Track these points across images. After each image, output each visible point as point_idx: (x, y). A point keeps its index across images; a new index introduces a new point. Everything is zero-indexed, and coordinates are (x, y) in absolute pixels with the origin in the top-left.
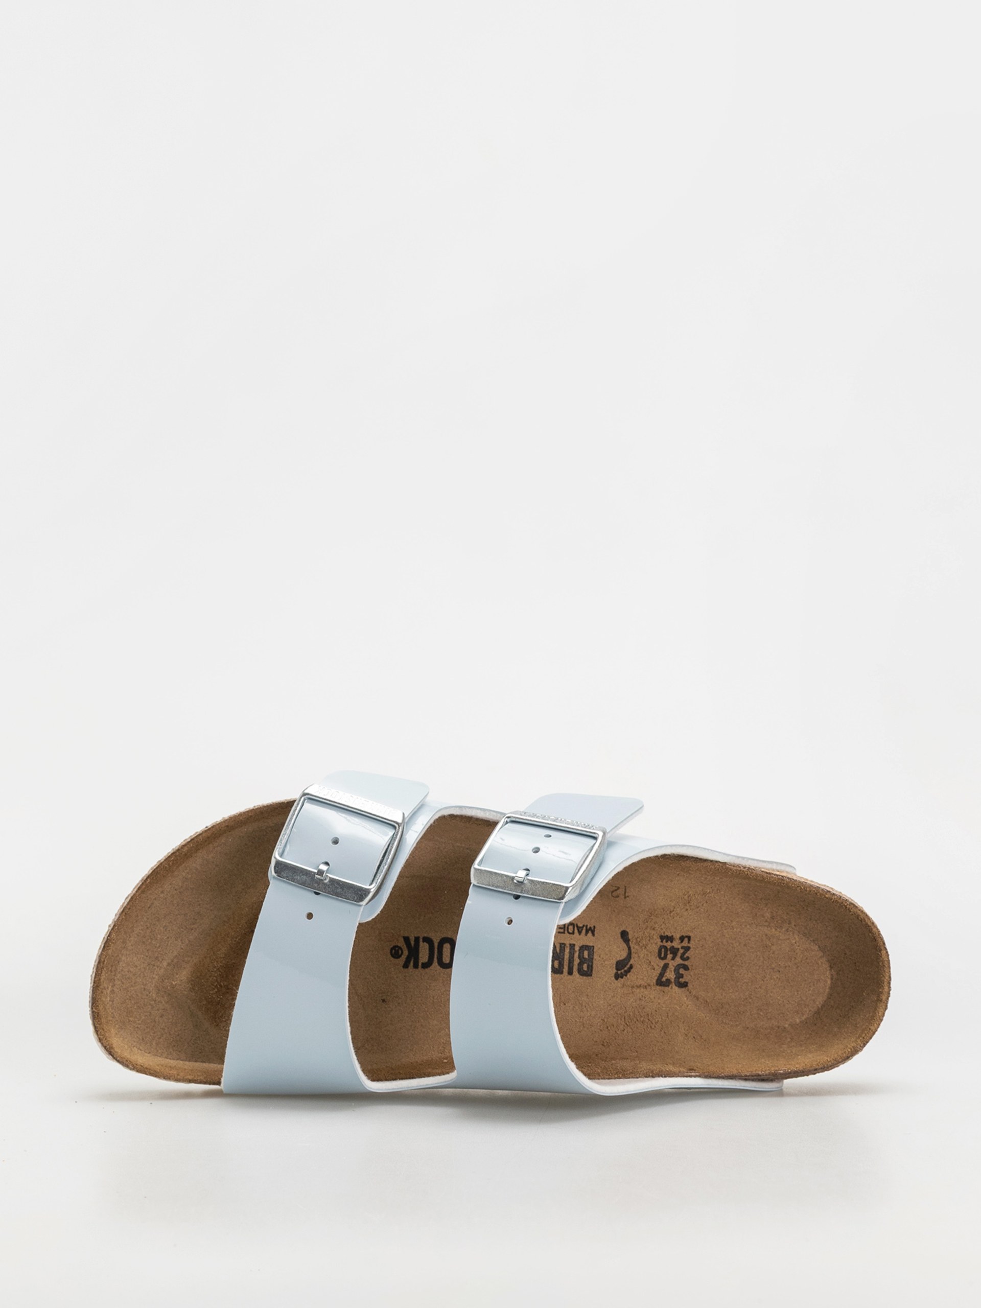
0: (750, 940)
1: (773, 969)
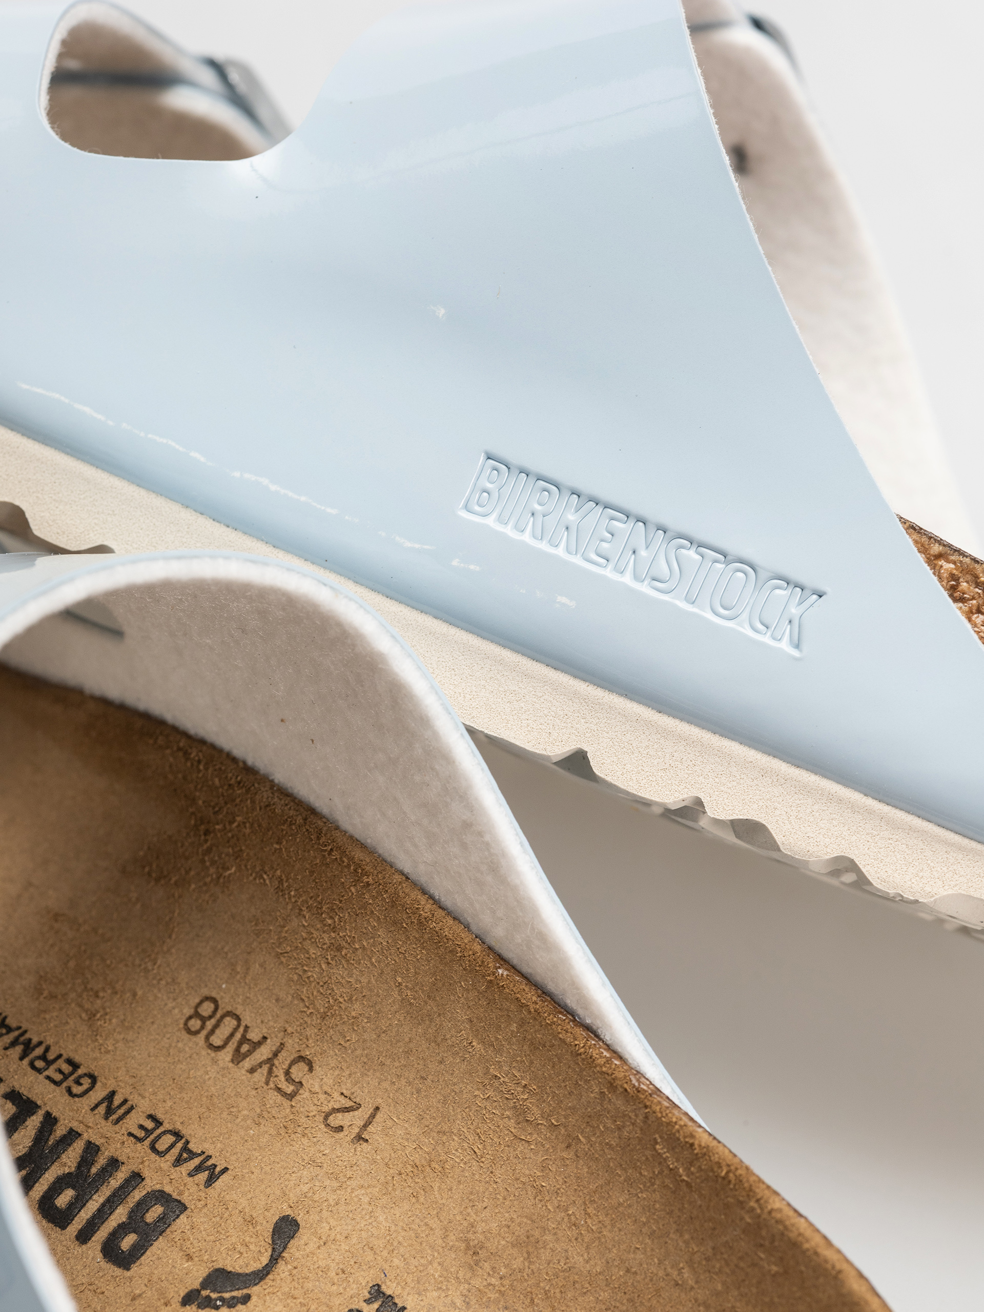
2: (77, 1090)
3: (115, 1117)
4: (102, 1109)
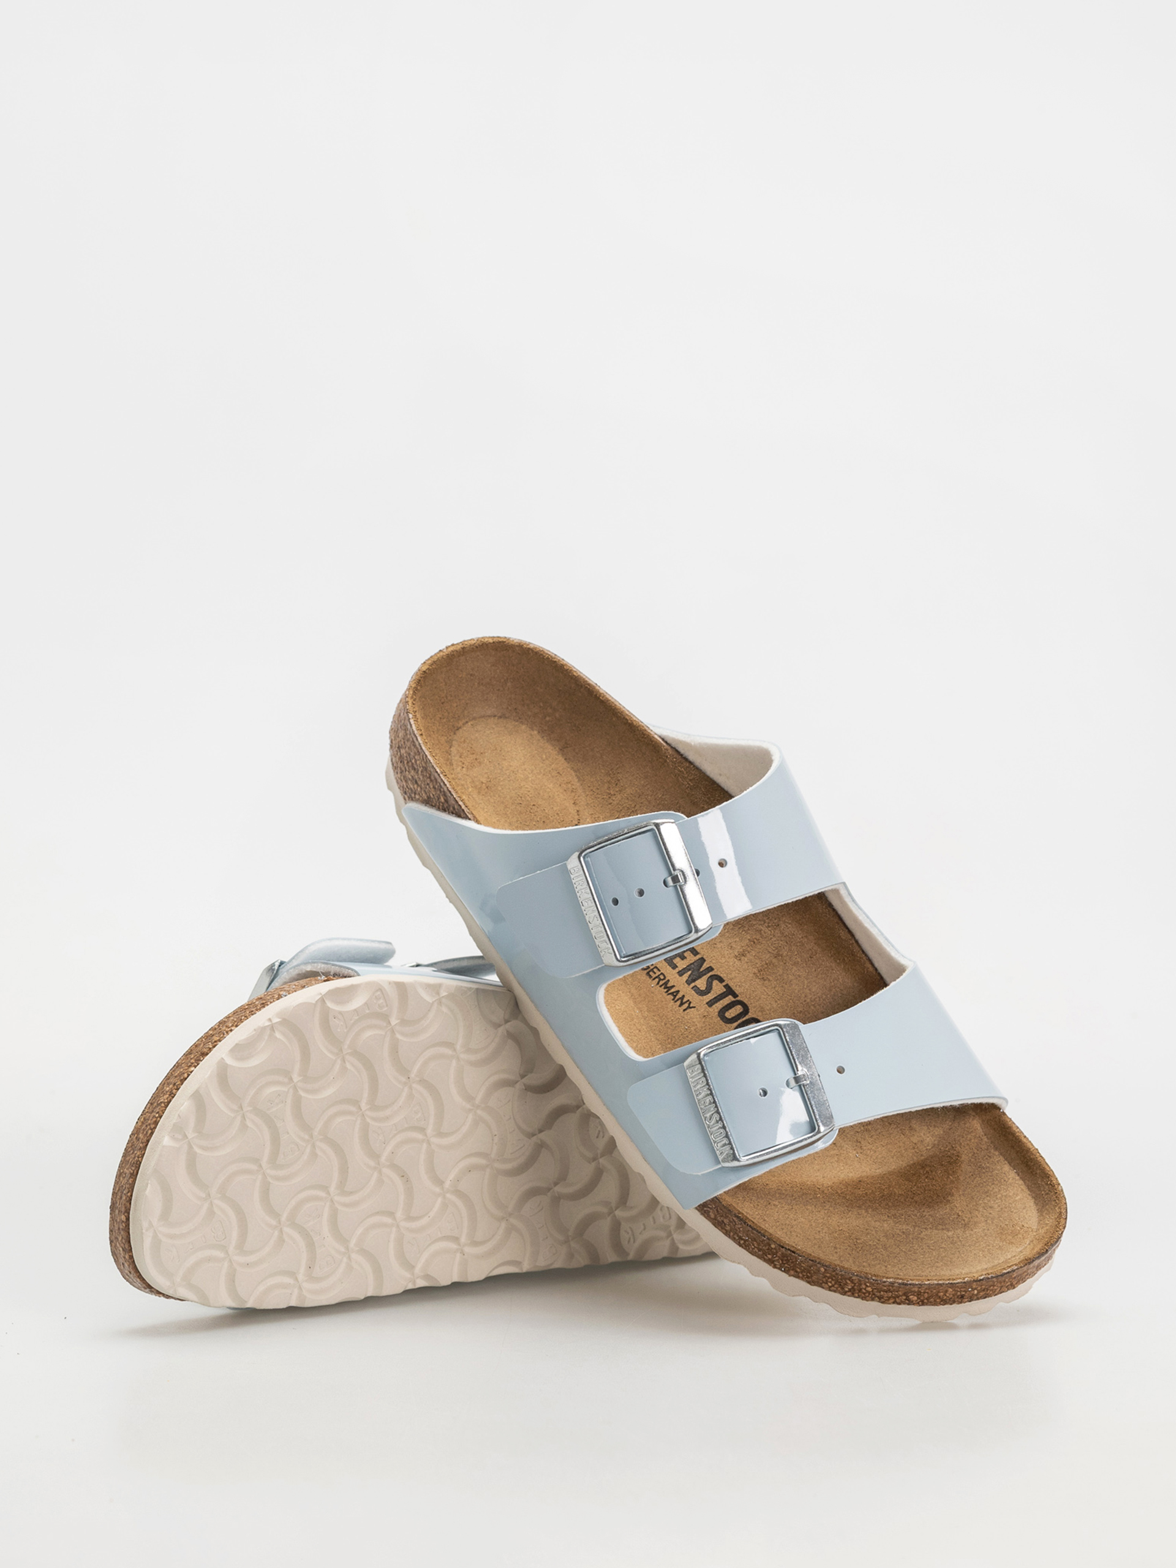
0: (495, 802)
1: (501, 770)
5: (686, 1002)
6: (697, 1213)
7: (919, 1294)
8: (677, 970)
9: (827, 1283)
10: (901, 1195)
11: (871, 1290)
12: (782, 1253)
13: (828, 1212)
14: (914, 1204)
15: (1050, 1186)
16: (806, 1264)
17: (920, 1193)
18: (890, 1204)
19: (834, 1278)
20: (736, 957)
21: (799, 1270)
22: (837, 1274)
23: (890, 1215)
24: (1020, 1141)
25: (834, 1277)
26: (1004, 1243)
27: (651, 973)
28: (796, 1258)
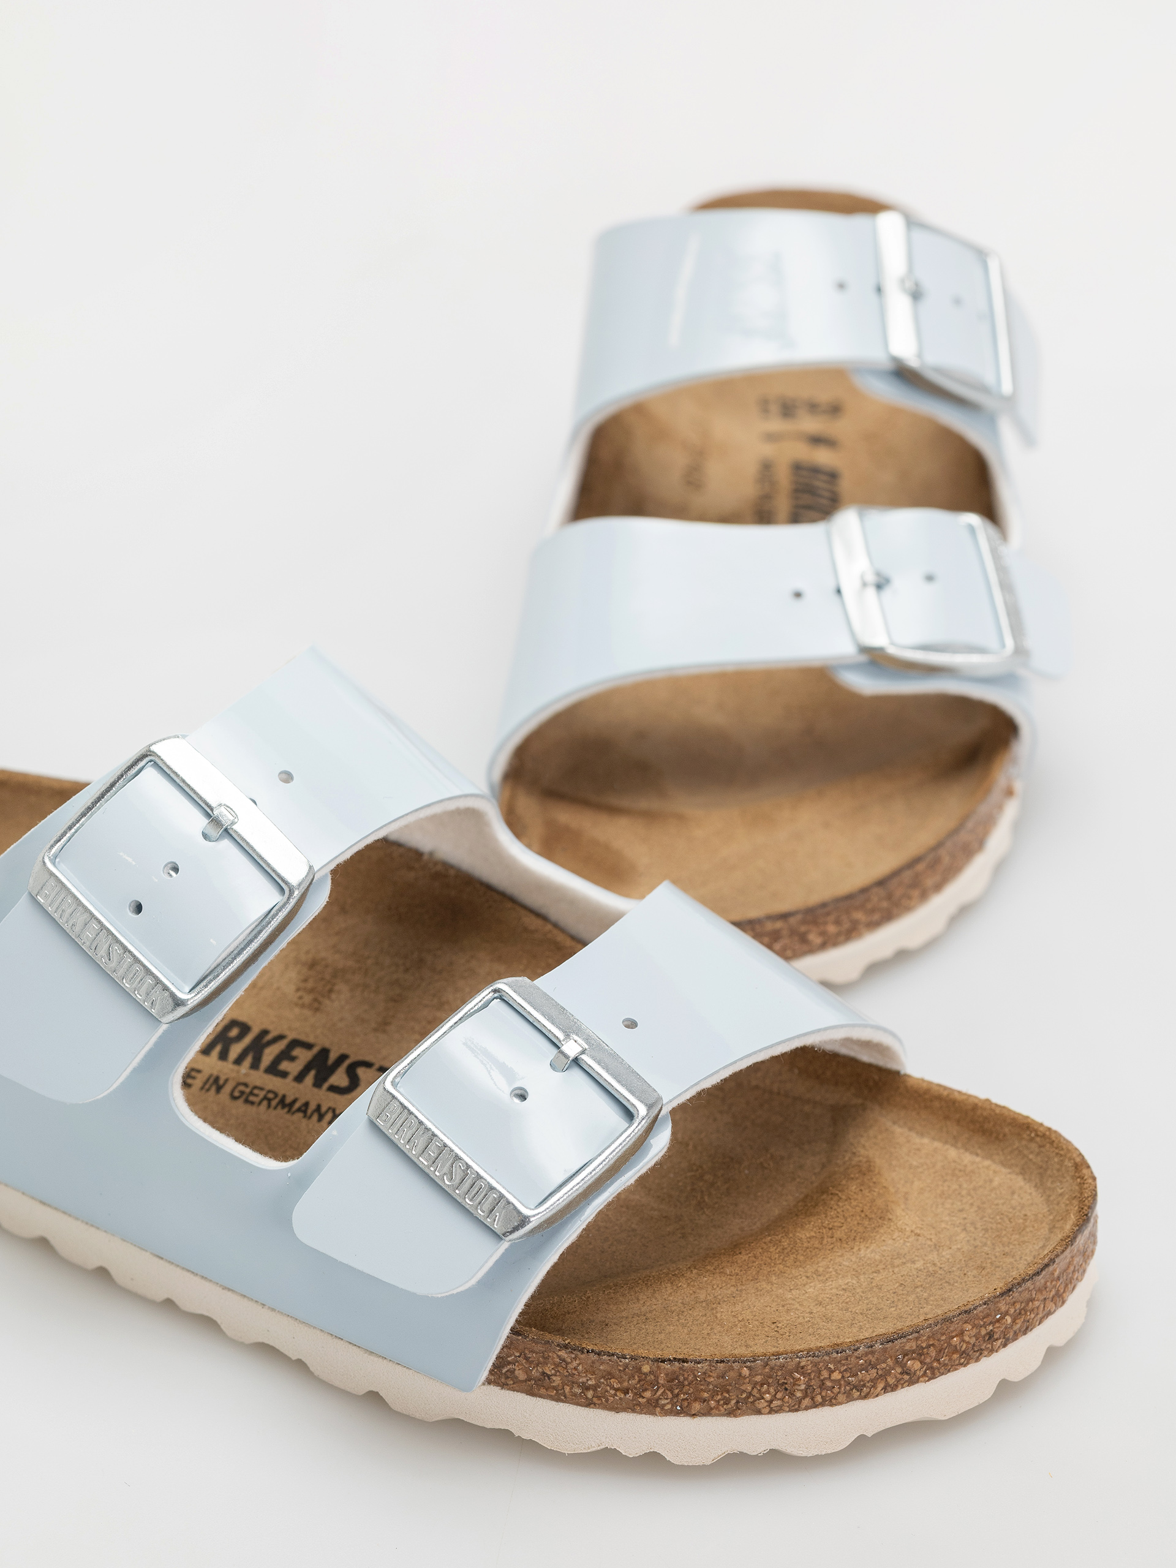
2: (242, 1088)
3: (211, 1081)
4: (221, 1082)
5: (327, 1112)
6: (495, 1390)
7: (920, 1353)
8: (291, 1077)
9: (763, 1398)
10: (810, 1238)
11: (840, 1377)
12: (667, 1375)
13: (707, 1305)
14: (839, 1244)
15: (1038, 1139)
16: (715, 1375)
17: (839, 1225)
18: (802, 1258)
19: (770, 1381)
20: (375, 1030)
21: (706, 1395)
22: (772, 1369)
23: (808, 1275)
24: (954, 1102)
25: (770, 1377)
26: (1011, 1247)
27: (252, 1098)
28: (692, 1371)
